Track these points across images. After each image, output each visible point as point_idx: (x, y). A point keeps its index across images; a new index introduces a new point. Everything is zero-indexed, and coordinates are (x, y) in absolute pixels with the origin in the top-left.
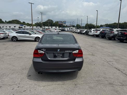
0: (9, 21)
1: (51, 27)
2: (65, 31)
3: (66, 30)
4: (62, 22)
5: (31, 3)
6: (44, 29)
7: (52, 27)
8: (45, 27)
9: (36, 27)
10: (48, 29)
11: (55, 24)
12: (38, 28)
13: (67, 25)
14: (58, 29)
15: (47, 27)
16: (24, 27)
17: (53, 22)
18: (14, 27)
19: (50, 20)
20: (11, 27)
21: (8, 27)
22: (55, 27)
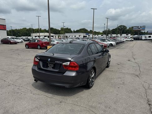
0: (77, 30)
1: (120, 35)
2: (141, 39)
3: (143, 38)
4: (140, 27)
5: (94, 9)
6: (110, 37)
7: (122, 35)
8: (112, 35)
9: (102, 36)
10: (116, 37)
11: (128, 30)
12: (103, 36)
13: (148, 31)
14: (129, 38)
15: (115, 35)
16: (89, 36)
17: (126, 29)
18: (79, 36)
19: (122, 26)
20: (76, 37)
21: (74, 37)
22: (125, 35)
